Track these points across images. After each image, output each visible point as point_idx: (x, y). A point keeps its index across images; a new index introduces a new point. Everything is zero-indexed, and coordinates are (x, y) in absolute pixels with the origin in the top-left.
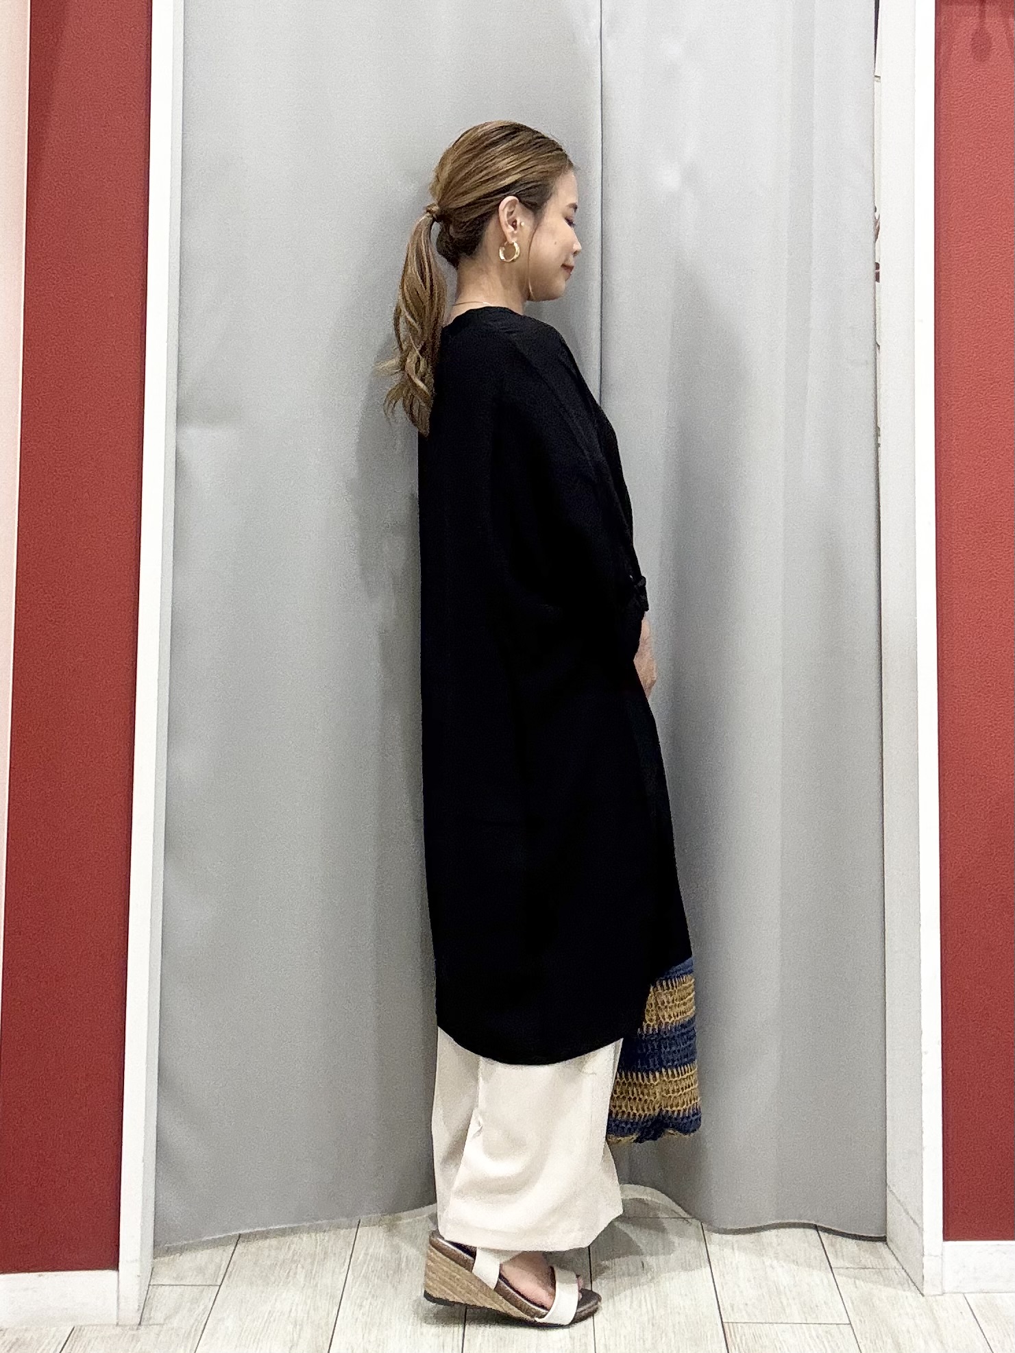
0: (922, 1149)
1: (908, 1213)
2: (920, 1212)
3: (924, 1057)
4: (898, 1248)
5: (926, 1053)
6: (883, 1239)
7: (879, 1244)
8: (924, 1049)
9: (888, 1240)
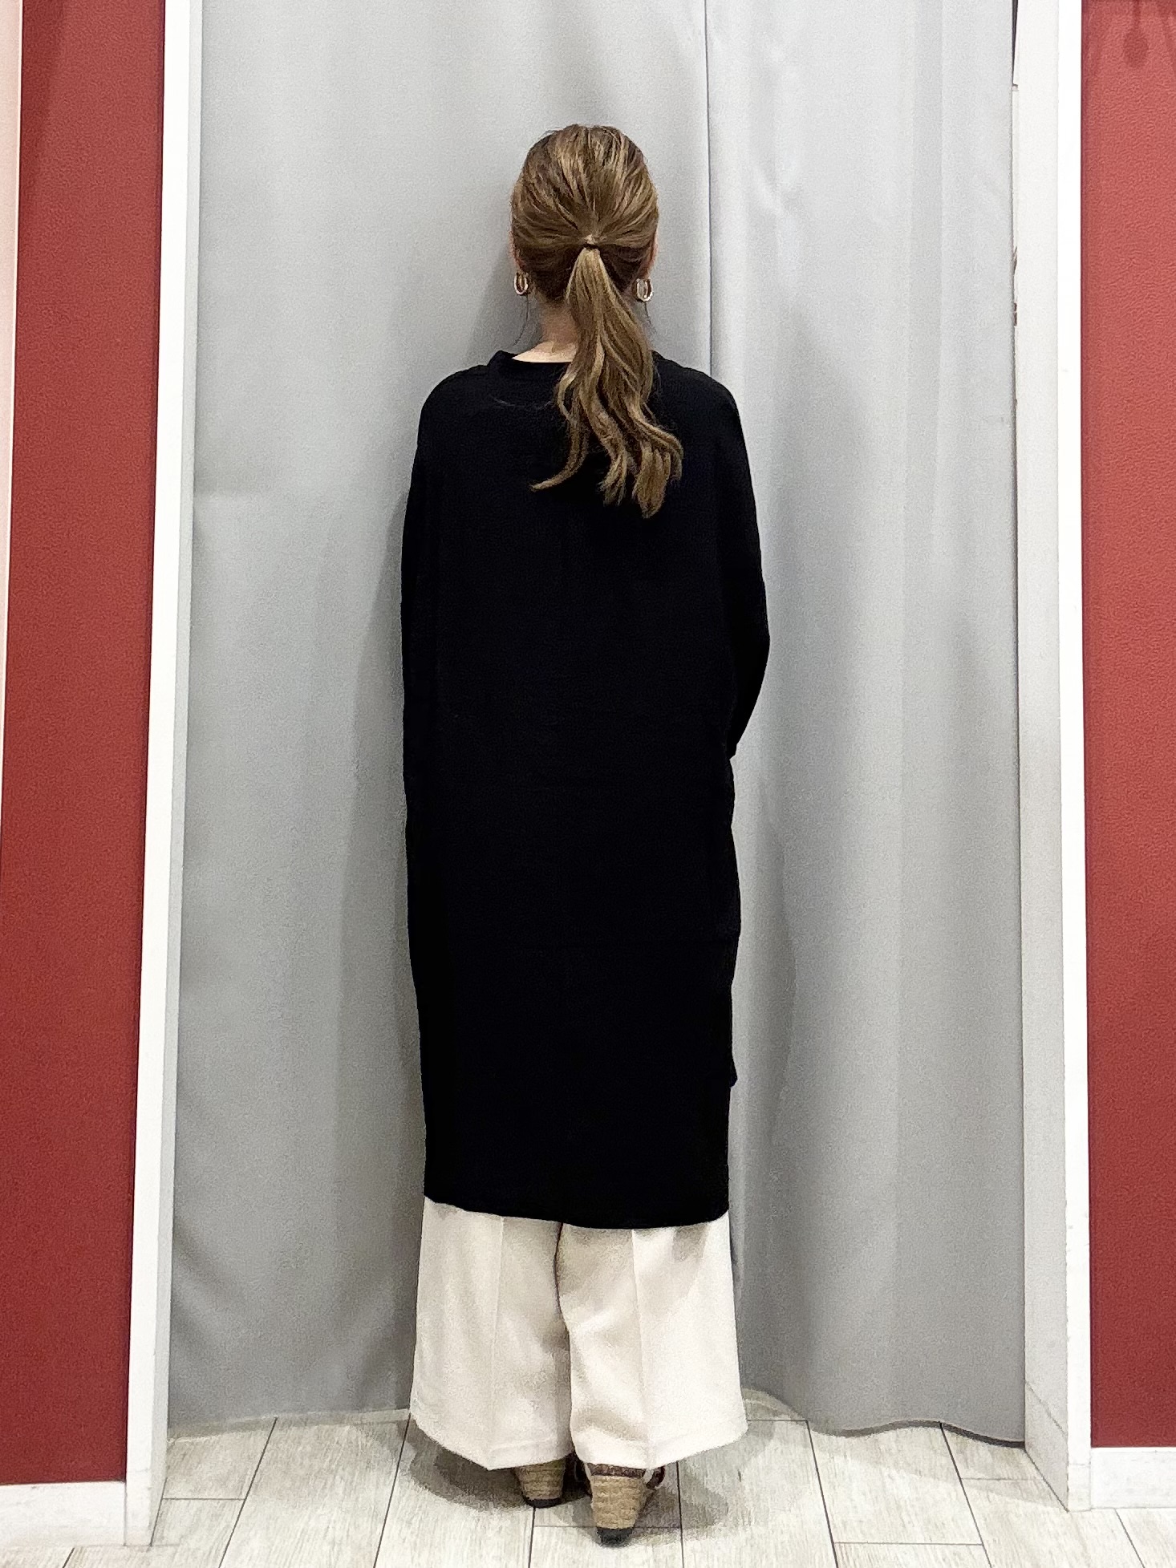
0: (1067, 1339)
1: (1049, 1415)
2: (1064, 1413)
3: (1069, 1232)
4: (1039, 1455)
5: (1071, 1227)
6: (1021, 1445)
7: (1016, 1450)
8: (1068, 1223)
9: (1027, 1446)
